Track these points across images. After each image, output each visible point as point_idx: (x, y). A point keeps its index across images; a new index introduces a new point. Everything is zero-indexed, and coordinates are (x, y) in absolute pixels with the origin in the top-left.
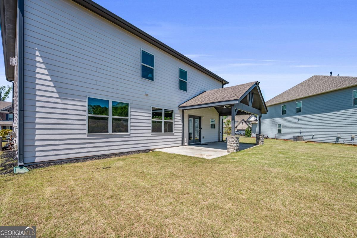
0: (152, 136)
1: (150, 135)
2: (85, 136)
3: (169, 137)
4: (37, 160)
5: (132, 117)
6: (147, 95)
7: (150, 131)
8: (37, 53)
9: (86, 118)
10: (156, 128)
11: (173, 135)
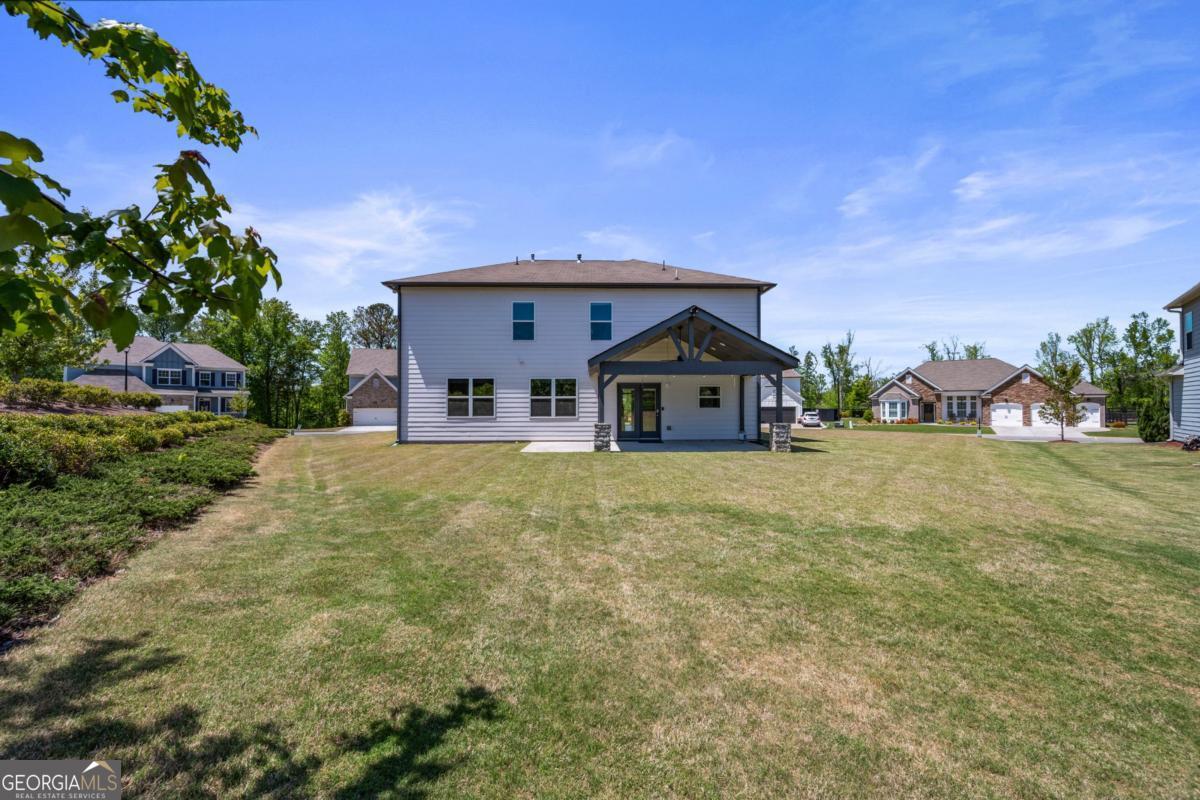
0: (532, 421)
1: (528, 419)
2: (445, 420)
3: (567, 424)
4: (409, 439)
5: (499, 396)
6: (522, 363)
7: (529, 414)
8: (410, 352)
9: (445, 400)
10: (539, 409)
11: (577, 420)
